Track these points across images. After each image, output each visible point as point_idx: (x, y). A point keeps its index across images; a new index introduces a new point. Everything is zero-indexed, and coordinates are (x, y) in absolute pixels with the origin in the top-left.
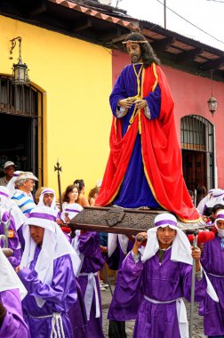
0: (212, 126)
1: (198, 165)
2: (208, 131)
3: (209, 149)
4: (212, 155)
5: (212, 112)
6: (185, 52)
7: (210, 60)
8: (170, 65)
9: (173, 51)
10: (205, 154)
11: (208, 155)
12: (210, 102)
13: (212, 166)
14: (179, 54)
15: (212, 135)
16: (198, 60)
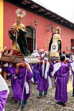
0: (35, 30)
1: (30, 42)
2: (34, 32)
3: (34, 38)
4: (35, 39)
5: (36, 25)
6: (28, 4)
7: (36, 8)
8: (23, 8)
9: (24, 4)
10: (33, 39)
11: (34, 39)
12: (35, 22)
13: (35, 43)
14: (26, 5)
15: (35, 33)
16: (32, 7)
